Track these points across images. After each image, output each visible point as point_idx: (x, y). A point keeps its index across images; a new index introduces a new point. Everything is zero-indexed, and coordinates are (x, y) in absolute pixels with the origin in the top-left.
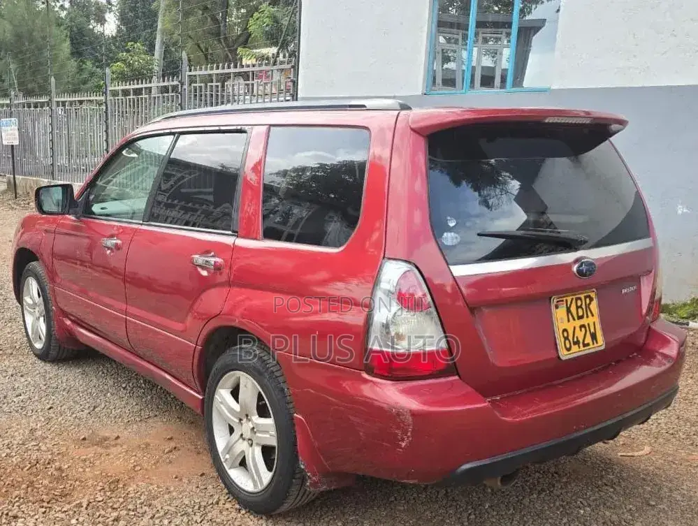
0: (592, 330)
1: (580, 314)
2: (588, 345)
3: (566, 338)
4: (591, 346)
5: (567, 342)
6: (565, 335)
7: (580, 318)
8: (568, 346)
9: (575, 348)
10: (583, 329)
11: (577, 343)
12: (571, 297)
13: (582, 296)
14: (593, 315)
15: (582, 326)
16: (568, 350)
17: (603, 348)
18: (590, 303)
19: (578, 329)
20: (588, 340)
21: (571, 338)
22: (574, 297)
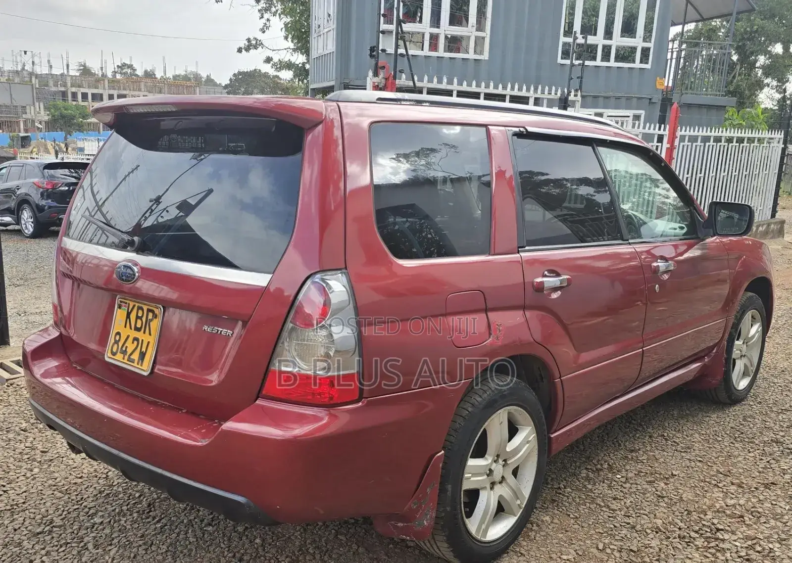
0: (144, 350)
1: (139, 326)
2: (133, 361)
3: (116, 342)
4: (135, 364)
5: (116, 346)
6: (117, 338)
7: (138, 329)
8: (114, 350)
9: (119, 356)
10: (136, 343)
11: (124, 352)
12: (135, 303)
13: (145, 308)
14: (150, 334)
15: (136, 339)
16: (114, 354)
17: (146, 374)
18: (151, 320)
19: (130, 339)
20: (136, 356)
21: (120, 344)
22: (137, 305)
